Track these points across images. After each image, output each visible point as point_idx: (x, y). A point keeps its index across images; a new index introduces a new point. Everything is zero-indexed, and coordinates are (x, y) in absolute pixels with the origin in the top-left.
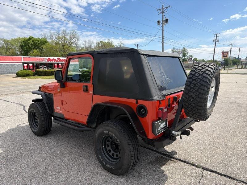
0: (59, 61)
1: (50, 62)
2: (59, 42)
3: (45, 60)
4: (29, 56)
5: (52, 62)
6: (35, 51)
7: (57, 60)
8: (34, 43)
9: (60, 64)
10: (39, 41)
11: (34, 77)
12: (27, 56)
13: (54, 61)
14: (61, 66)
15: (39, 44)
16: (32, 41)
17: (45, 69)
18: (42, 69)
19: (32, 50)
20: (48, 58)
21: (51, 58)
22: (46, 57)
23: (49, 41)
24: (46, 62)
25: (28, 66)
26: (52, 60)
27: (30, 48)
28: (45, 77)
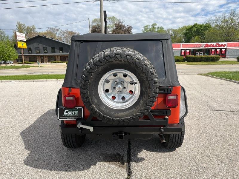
0: (218, 47)
1: (207, 48)
2: (224, 26)
3: (202, 46)
4: (191, 43)
5: (209, 48)
6: (197, 37)
7: (215, 45)
8: (197, 30)
9: (218, 50)
10: (202, 27)
11: (183, 62)
12: (189, 43)
13: (212, 47)
14: (219, 52)
15: (202, 30)
16: (196, 28)
17: (201, 55)
18: (198, 55)
19: (194, 37)
20: (205, 43)
21: (209, 44)
22: (204, 43)
23: (213, 26)
24: (203, 48)
25: (185, 52)
26: (210, 46)
27: (193, 35)
28: (193, 63)
